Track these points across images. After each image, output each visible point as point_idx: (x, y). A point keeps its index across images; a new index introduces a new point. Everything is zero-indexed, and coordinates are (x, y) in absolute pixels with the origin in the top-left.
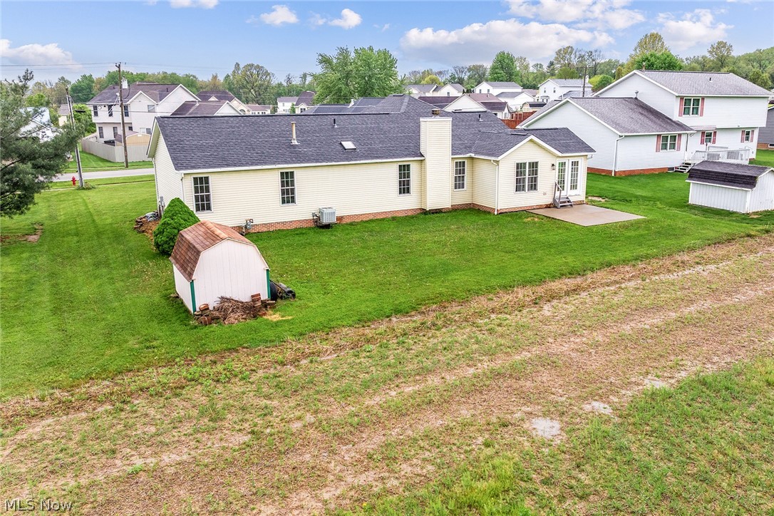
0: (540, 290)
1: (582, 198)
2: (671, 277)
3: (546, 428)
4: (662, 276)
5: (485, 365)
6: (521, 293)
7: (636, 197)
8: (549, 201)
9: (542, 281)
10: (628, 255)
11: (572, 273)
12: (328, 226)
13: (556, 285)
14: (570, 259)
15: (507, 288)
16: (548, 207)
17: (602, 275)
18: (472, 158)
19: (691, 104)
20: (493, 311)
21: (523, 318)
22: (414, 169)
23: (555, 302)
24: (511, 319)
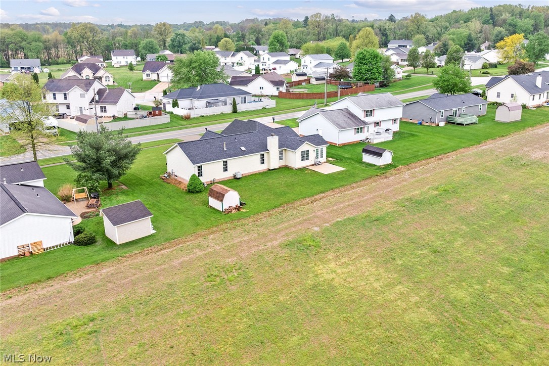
0: (313, 199)
1: (325, 160)
2: (349, 192)
3: (316, 229)
4: (347, 192)
5: (302, 219)
6: (308, 200)
7: (345, 158)
8: (313, 163)
9: (313, 196)
10: (338, 185)
11: (322, 192)
12: (239, 179)
13: (316, 197)
14: (321, 188)
15: (304, 198)
16: (313, 165)
17: (329, 193)
18: (285, 149)
19: (369, 113)
20: (301, 205)
21: (309, 206)
22: (266, 156)
23: (317, 202)
24: (306, 207)
